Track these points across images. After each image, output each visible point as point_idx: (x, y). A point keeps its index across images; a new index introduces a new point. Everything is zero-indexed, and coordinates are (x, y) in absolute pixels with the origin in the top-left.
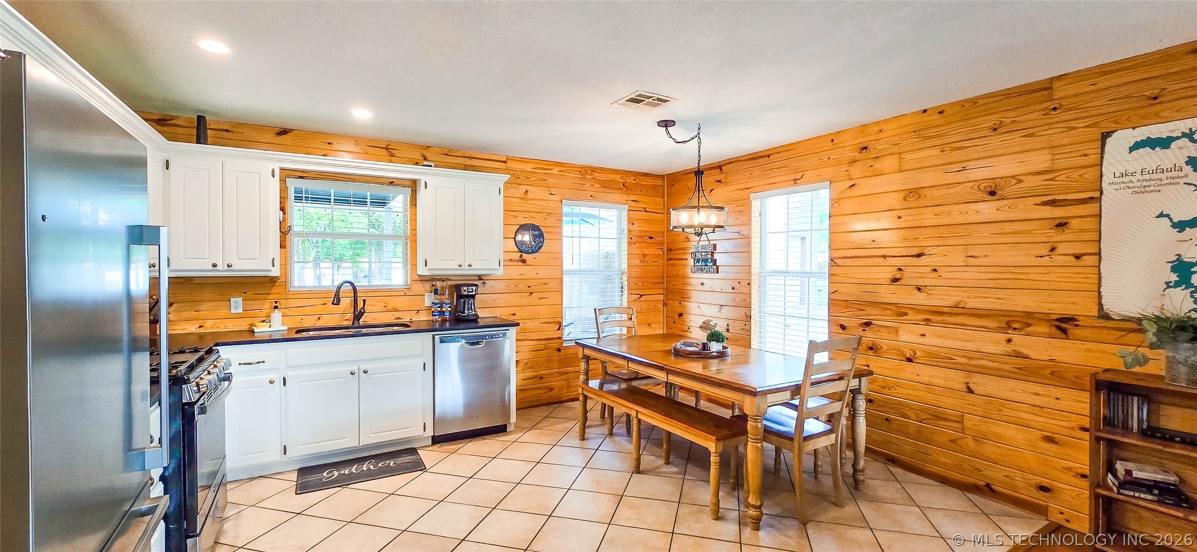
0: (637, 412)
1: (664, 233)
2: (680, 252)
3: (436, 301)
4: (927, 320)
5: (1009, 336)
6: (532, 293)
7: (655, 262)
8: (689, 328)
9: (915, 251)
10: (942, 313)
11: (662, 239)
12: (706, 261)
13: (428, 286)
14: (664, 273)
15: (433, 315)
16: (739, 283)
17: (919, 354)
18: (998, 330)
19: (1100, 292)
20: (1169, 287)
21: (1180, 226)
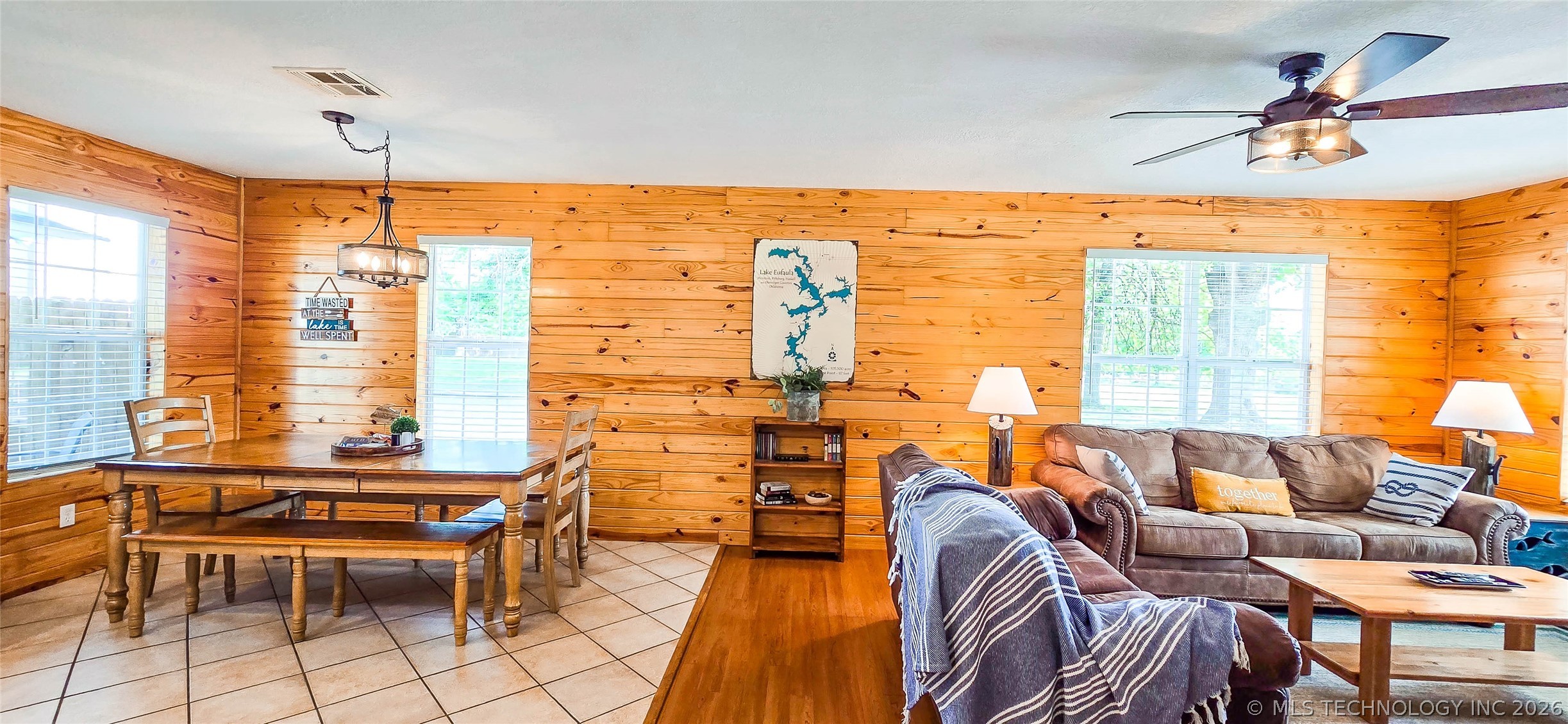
1: (237, 274)
2: (269, 306)
4: (631, 389)
5: (696, 398)
7: (220, 320)
8: (294, 426)
9: (621, 322)
10: (644, 382)
11: (233, 283)
12: (333, 324)
14: (236, 340)
16: (396, 354)
17: (623, 422)
18: (690, 393)
19: (751, 359)
20: (786, 355)
21: (792, 313)
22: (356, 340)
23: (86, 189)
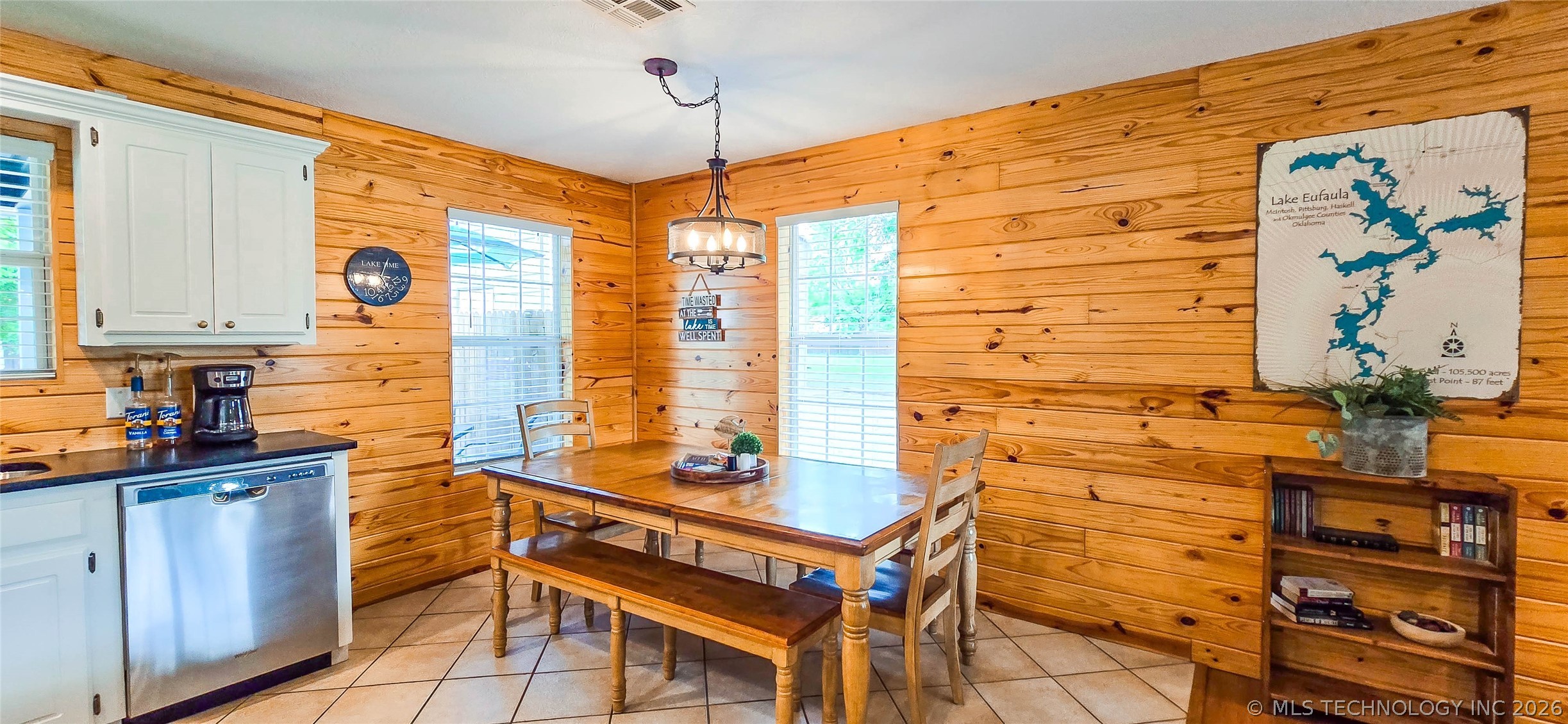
0: (619, 599)
1: (630, 277)
2: (655, 308)
3: (137, 405)
4: (1036, 401)
5: (1145, 419)
6: (385, 381)
7: (620, 324)
8: (676, 429)
9: (1021, 304)
10: (1056, 391)
11: (628, 287)
12: (703, 321)
13: (115, 372)
14: (632, 343)
15: (129, 438)
16: (759, 355)
17: (1025, 449)
18: (1134, 410)
19: (1255, 356)
20: (1333, 347)
21: (1346, 268)
22: (723, 340)
23: (506, 207)
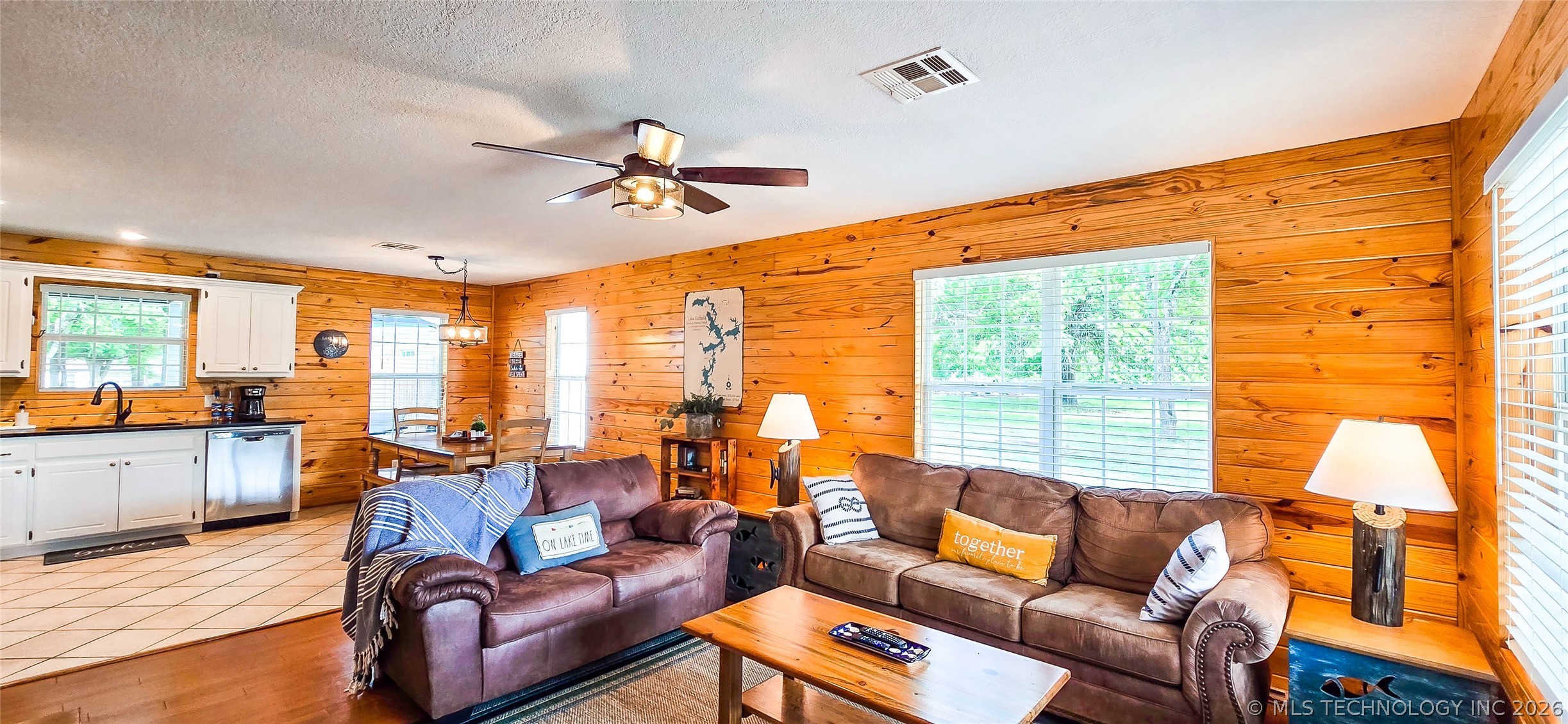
2: (501, 358)
3: (217, 402)
4: (627, 410)
6: (333, 395)
7: (480, 367)
9: (623, 361)
10: (632, 405)
12: (519, 366)
13: (209, 388)
14: (490, 378)
15: (213, 416)
16: (539, 385)
17: (624, 434)
18: (653, 414)
19: (684, 387)
20: (702, 384)
21: (706, 350)
22: (526, 377)
23: (406, 305)
